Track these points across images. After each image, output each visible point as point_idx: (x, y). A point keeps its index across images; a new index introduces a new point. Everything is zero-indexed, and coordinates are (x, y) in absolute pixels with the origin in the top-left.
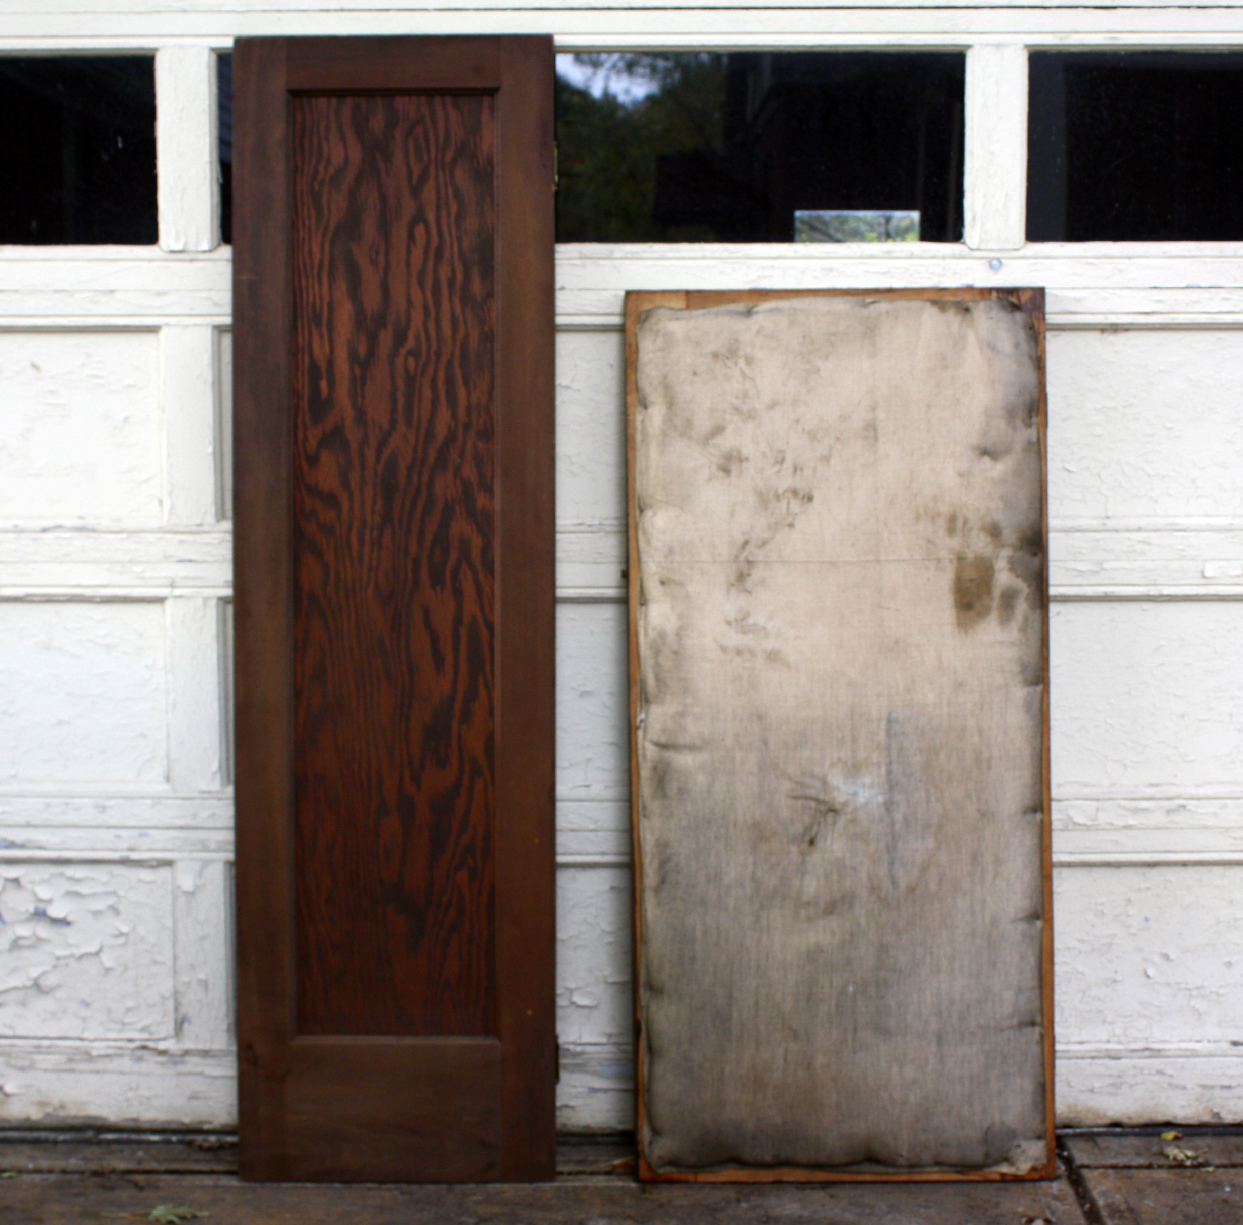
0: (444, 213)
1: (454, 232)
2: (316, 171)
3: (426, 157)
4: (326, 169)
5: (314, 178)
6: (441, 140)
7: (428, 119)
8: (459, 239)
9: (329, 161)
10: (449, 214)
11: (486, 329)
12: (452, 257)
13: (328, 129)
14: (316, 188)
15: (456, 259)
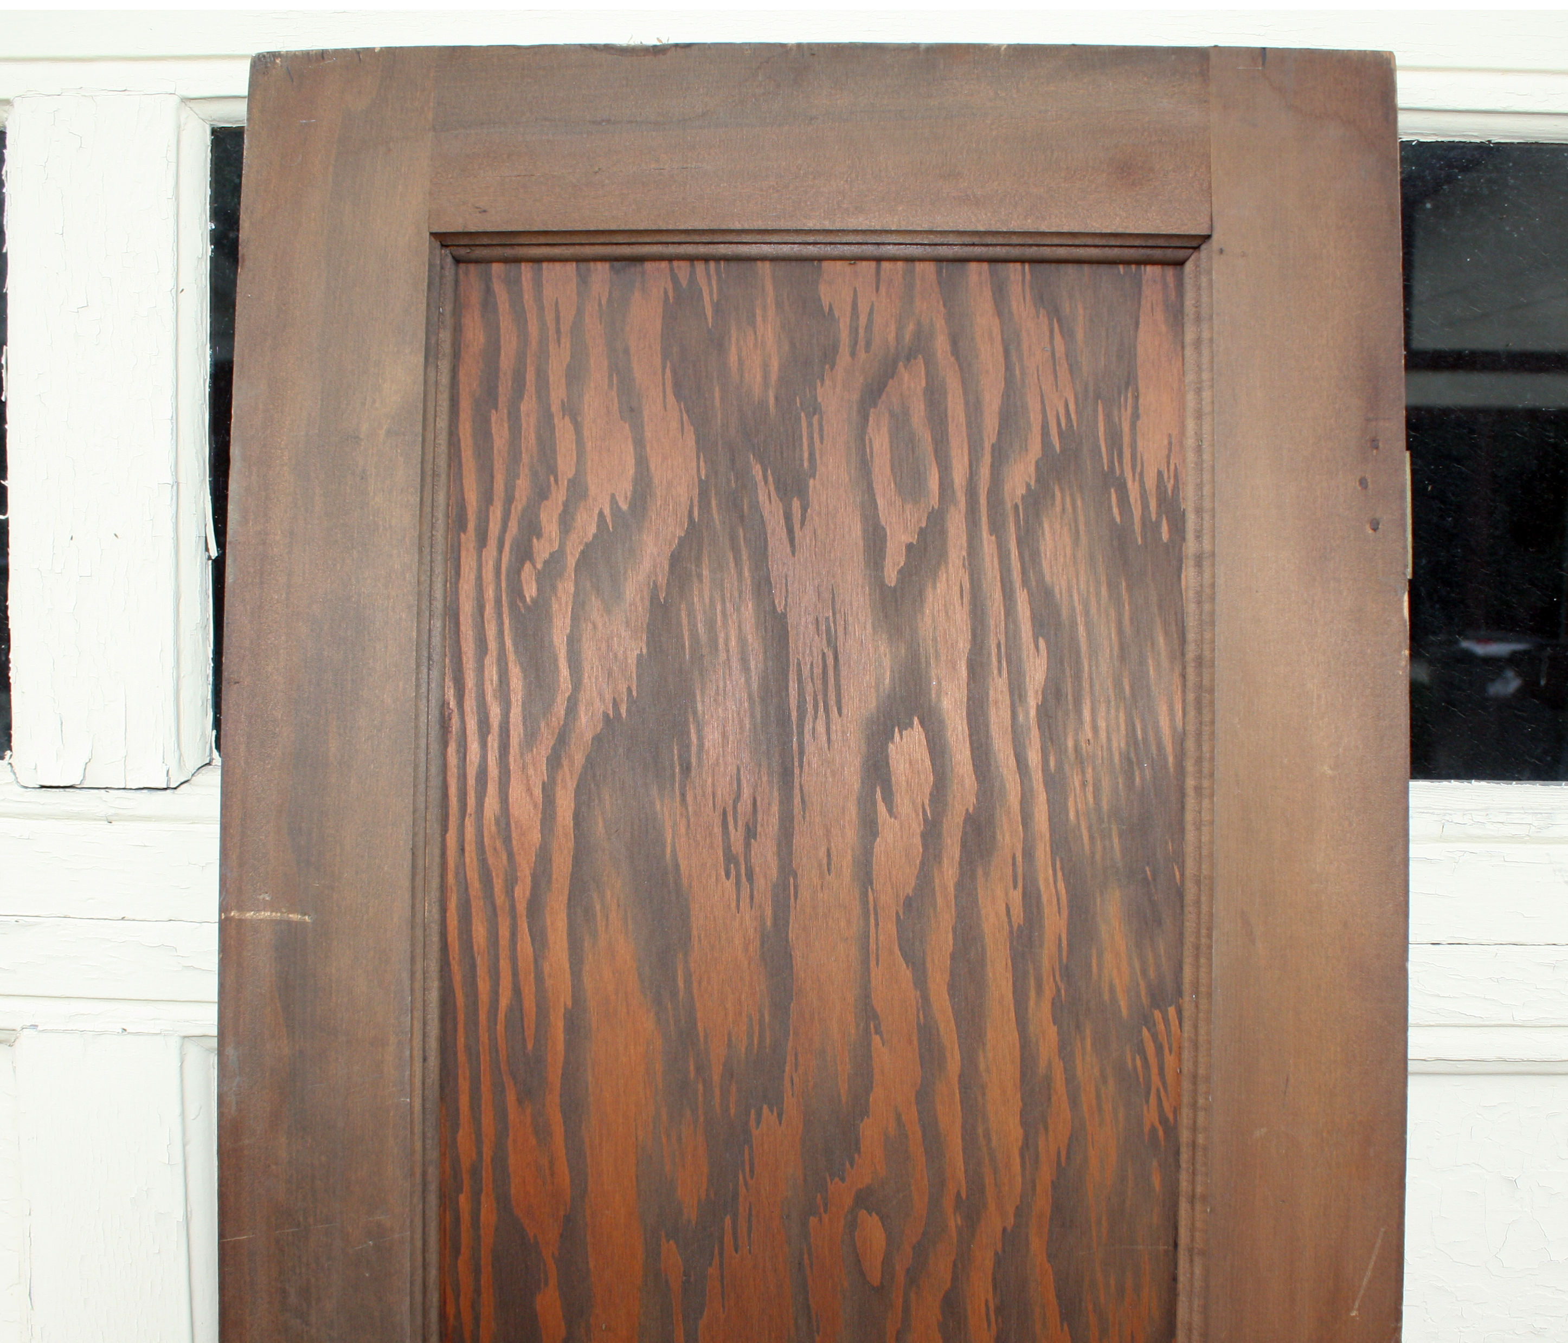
0: (998, 686)
1: (1034, 757)
2: (532, 528)
3: (933, 483)
4: (566, 522)
5: (524, 553)
6: (991, 423)
7: (941, 344)
8: (1055, 783)
9: (578, 490)
10: (1017, 691)
11: (1151, 1116)
12: (1028, 854)
13: (575, 375)
14: (530, 591)
15: (1042, 852)
